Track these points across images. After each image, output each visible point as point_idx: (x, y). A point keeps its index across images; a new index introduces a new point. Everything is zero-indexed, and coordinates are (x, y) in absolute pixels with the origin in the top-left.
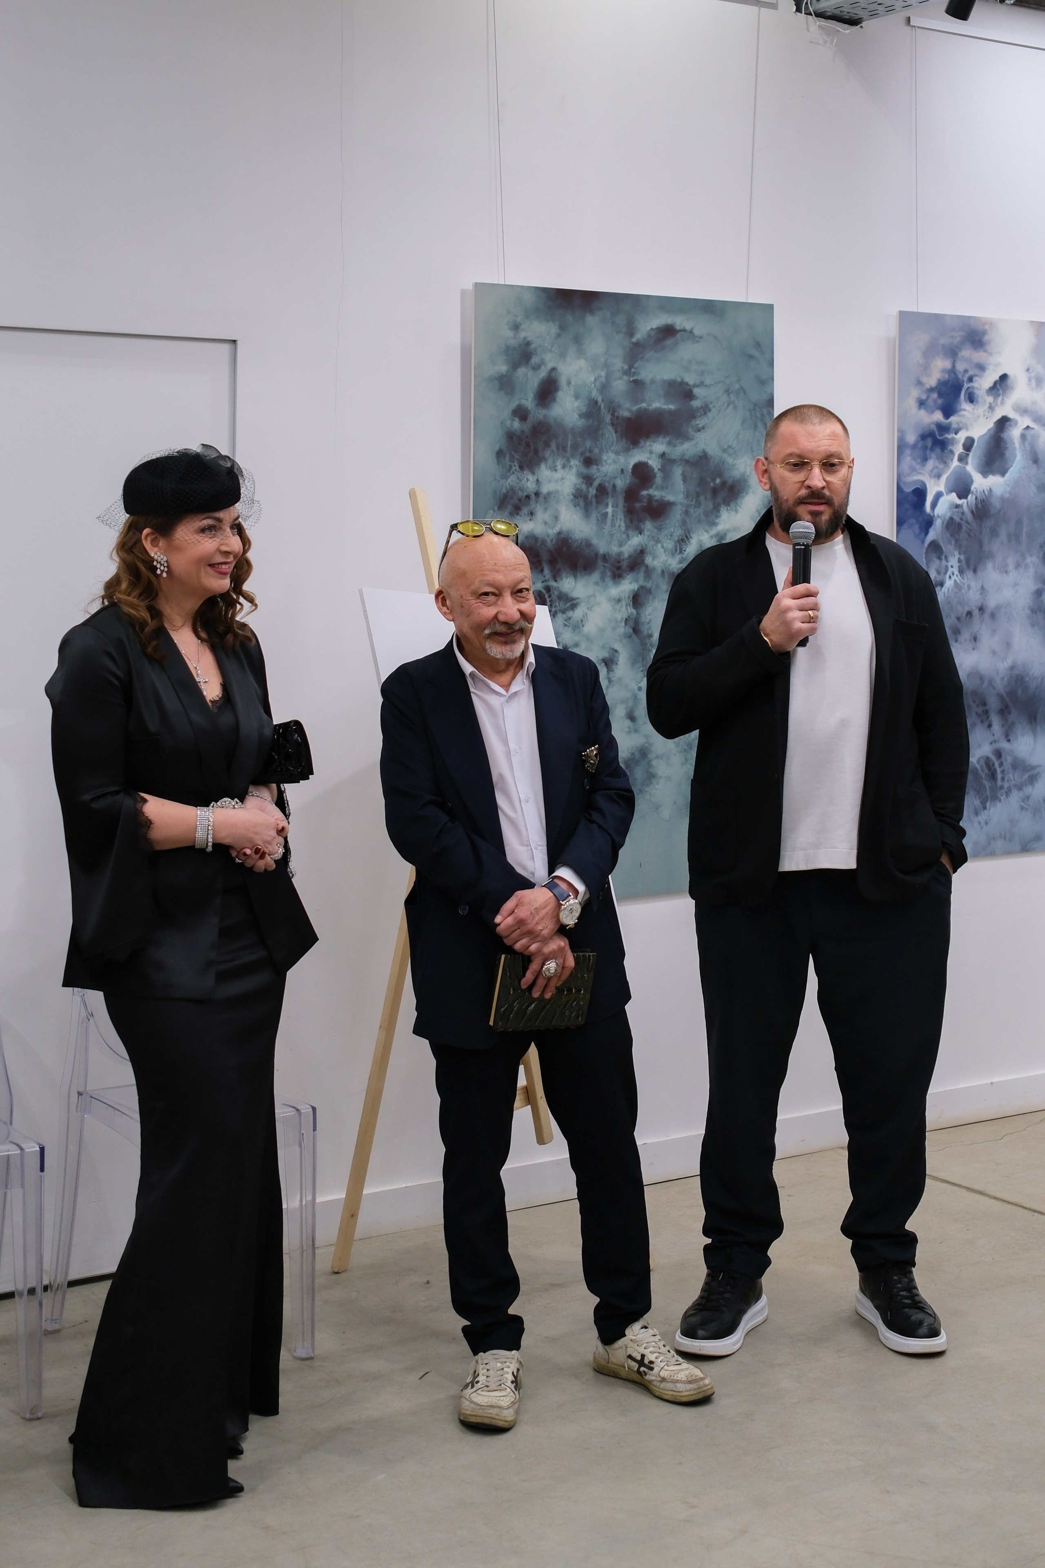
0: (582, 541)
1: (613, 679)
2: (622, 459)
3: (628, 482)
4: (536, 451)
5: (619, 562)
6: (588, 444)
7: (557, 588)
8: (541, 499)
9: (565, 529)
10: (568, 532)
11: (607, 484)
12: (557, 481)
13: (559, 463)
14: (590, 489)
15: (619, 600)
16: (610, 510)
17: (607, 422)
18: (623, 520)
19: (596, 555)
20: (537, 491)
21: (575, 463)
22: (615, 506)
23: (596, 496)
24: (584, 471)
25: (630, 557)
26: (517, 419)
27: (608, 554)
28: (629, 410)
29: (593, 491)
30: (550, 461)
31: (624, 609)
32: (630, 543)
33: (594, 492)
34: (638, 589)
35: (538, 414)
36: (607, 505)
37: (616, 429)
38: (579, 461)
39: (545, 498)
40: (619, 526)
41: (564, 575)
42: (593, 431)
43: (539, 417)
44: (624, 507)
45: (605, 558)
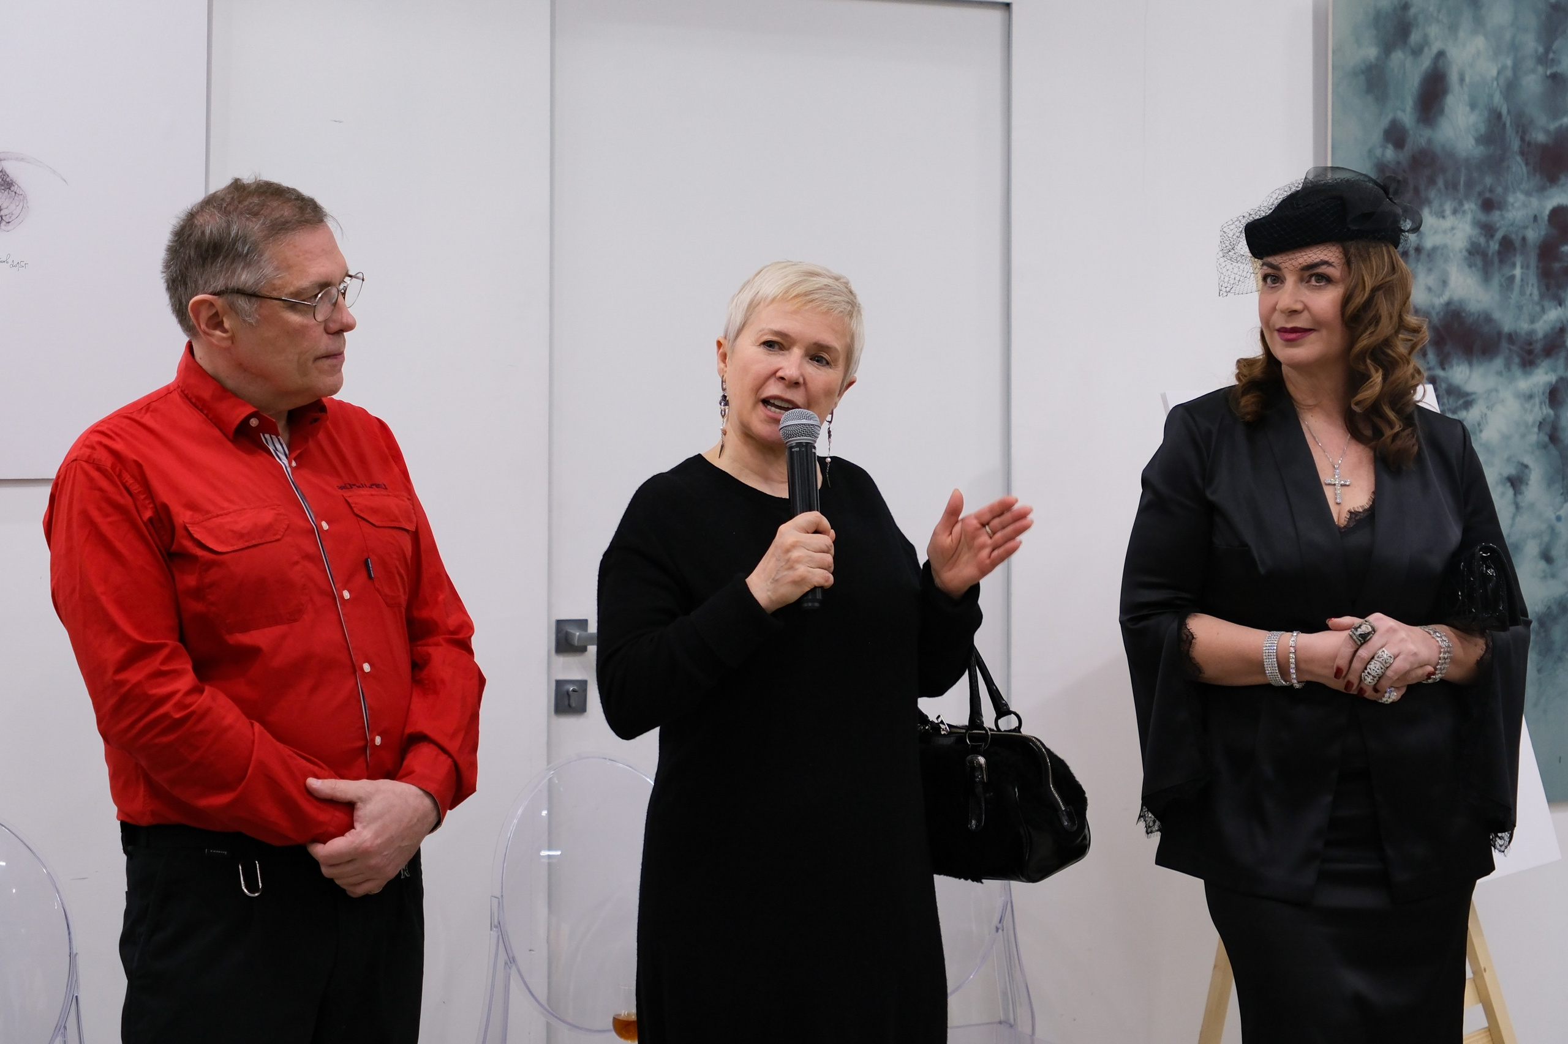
0: (1479, 316)
1: (1522, 504)
2: (1535, 202)
3: (1543, 233)
4: (1416, 190)
5: (1530, 344)
6: (1488, 180)
7: (1446, 380)
8: (1423, 256)
9: (1456, 298)
10: (1461, 302)
11: (1513, 236)
12: (1445, 232)
13: (1448, 207)
14: (1491, 243)
15: (1531, 397)
16: (1518, 272)
17: (1515, 150)
18: (1536, 285)
19: (1499, 334)
20: (1418, 245)
21: (1470, 206)
22: (1525, 266)
23: (1499, 253)
24: (1482, 217)
25: (1546, 336)
26: (1390, 146)
27: (1516, 333)
28: (1546, 131)
29: (1494, 246)
30: (1436, 204)
31: (1537, 409)
32: (1545, 317)
33: (1497, 247)
34: (1557, 382)
35: (1419, 137)
36: (1514, 265)
37: (1527, 160)
38: (1476, 204)
39: (1429, 255)
40: (1531, 295)
41: (1455, 362)
42: (1495, 163)
43: (1421, 144)
44: (1538, 267)
45: (1511, 338)
